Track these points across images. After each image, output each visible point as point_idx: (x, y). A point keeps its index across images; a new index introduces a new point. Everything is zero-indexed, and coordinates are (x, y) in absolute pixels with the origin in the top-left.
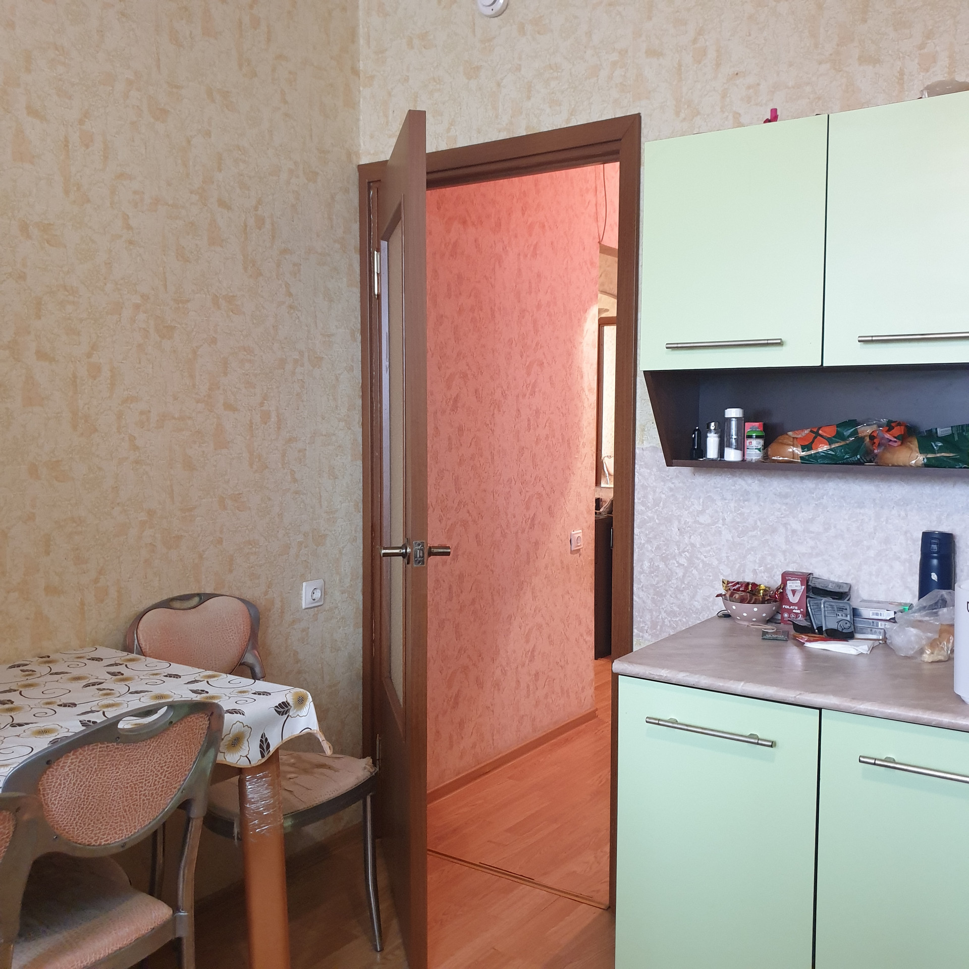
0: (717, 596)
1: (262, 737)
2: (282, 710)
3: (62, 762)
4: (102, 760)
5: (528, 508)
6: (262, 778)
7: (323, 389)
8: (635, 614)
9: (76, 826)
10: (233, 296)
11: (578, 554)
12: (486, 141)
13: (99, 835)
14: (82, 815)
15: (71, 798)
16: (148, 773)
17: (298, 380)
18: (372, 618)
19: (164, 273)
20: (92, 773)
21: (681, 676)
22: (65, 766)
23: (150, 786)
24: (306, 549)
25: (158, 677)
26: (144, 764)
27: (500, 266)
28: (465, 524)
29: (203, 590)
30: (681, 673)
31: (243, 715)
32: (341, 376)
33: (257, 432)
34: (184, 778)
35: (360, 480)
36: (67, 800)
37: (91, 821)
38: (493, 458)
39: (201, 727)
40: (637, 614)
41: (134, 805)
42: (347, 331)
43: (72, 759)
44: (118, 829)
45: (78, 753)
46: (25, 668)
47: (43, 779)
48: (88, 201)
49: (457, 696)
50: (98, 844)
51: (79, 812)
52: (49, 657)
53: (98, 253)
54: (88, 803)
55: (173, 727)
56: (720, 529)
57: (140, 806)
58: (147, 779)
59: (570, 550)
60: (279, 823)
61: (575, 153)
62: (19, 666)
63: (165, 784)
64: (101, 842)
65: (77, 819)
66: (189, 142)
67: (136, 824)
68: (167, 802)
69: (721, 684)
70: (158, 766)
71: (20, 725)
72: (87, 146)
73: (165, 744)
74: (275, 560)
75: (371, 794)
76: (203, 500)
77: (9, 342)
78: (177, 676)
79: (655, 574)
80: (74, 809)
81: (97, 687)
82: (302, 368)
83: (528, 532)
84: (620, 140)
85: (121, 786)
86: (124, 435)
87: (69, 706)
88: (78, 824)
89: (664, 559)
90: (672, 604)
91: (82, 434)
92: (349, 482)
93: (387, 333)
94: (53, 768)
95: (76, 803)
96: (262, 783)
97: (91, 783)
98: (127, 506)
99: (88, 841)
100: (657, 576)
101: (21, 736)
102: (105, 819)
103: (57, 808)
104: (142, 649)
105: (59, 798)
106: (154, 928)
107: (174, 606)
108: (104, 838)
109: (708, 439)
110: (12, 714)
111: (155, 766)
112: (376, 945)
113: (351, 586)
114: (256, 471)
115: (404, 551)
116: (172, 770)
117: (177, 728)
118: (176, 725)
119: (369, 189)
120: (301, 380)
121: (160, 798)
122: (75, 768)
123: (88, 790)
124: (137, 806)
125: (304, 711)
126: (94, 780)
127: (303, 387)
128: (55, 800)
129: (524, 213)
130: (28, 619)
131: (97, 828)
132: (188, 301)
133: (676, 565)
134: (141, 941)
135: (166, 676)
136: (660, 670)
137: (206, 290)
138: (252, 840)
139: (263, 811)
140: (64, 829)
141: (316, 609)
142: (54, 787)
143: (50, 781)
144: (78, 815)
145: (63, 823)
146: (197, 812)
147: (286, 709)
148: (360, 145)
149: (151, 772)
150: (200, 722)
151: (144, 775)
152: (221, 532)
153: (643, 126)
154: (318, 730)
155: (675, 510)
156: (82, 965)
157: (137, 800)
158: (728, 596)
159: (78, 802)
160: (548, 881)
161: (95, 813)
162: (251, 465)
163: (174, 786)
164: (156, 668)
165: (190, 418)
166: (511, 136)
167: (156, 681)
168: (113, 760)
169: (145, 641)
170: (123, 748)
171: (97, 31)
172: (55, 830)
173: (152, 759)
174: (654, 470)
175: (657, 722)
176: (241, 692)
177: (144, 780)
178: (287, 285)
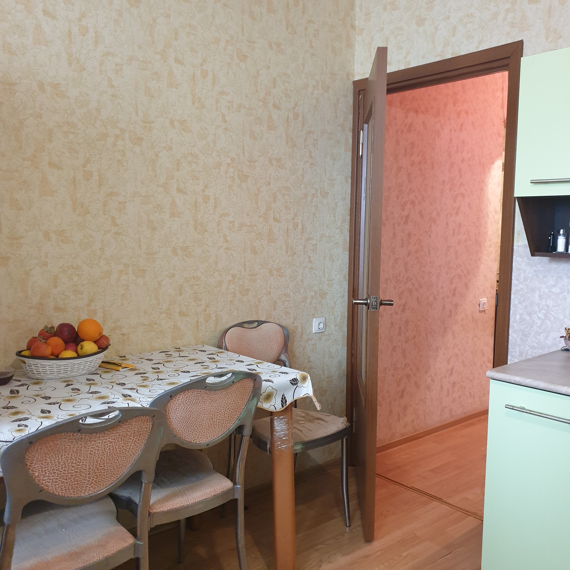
0: (561, 337)
1: (283, 396)
2: (294, 382)
3: (178, 397)
4: (197, 398)
5: (451, 283)
6: (283, 419)
7: (328, 211)
8: (510, 346)
9: (184, 431)
10: (280, 158)
11: (484, 313)
12: (428, 63)
13: (196, 438)
14: (187, 426)
15: (182, 416)
16: (221, 408)
17: (314, 205)
18: (352, 341)
19: (243, 146)
20: (193, 404)
21: (528, 381)
22: (179, 399)
23: (222, 415)
24: (316, 300)
25: (232, 361)
26: (219, 403)
27: (439, 137)
28: (410, 291)
29: (260, 318)
30: (528, 379)
31: (273, 383)
32: (338, 203)
33: (290, 234)
34: (240, 413)
35: (347, 262)
36: (180, 417)
37: (192, 430)
38: (429, 253)
39: (250, 386)
40: (511, 347)
41: (213, 424)
42: (343, 177)
43: (182, 396)
44: (205, 436)
45: (185, 393)
46: (167, 353)
47: (168, 405)
48: (204, 107)
49: (403, 391)
50: (195, 442)
51: (186, 424)
52: (180, 348)
53: (209, 136)
54: (190, 420)
55: (234, 385)
56: (565, 296)
57: (217, 425)
58: (221, 411)
59: (478, 310)
60: (291, 445)
61: (481, 67)
62: (164, 352)
63: (230, 415)
64: (196, 442)
65: (185, 428)
66: (258, 73)
67: (215, 434)
68: (232, 426)
69: (553, 387)
70: (227, 405)
71: (161, 380)
72: (204, 77)
73: (230, 393)
74: (298, 305)
75: (346, 437)
76: (261, 270)
77: (163, 183)
78: (242, 362)
79: (523, 323)
80: (183, 422)
81: (201, 364)
82: (317, 199)
83: (451, 298)
84: (509, 57)
85: (207, 413)
86: (221, 234)
87: (186, 372)
88: (185, 431)
89: (530, 314)
90: (533, 341)
91: (199, 233)
92: (341, 264)
93: (365, 178)
94: (173, 400)
95: (184, 419)
96: (283, 422)
97: (192, 410)
98: (222, 272)
99: (190, 440)
100: (524, 324)
101: (161, 385)
102: (199, 430)
103: (175, 421)
104: (227, 348)
105: (176, 416)
106: (223, 492)
107: (245, 327)
108: (198, 440)
109: (559, 240)
110: (158, 374)
111: (225, 405)
112: (346, 523)
113: (340, 322)
114: (290, 255)
115: (366, 302)
116: (233, 408)
117: (237, 385)
118: (236, 384)
119: (359, 94)
120: (316, 205)
121: (227, 422)
122: (184, 401)
123: (190, 413)
124: (215, 425)
125: (306, 385)
126: (194, 408)
127: (317, 209)
128: (174, 416)
129: (455, 105)
130: (170, 328)
131: (194, 434)
132: (256, 161)
133: (537, 318)
134: (217, 497)
135: (237, 361)
136: (515, 377)
137: (265, 155)
138: (276, 453)
139: (283, 437)
140: (178, 433)
141: (320, 334)
142: (173, 409)
143: (172, 406)
144: (185, 426)
145: (178, 429)
146: (247, 432)
147: (296, 382)
148: (354, 70)
149: (223, 407)
150: (249, 384)
151: (219, 409)
152: (270, 288)
153: (524, 47)
154: (313, 395)
155: (538, 284)
156: (187, 504)
157: (215, 422)
158: (567, 337)
159: (185, 419)
160: (450, 501)
161: (194, 426)
162: (287, 252)
163: (234, 417)
164: (232, 357)
165: (255, 226)
166: (443, 59)
167: (231, 363)
168: (203, 399)
169: (229, 343)
170: (208, 393)
171: (211, 15)
172: (174, 432)
173: (223, 400)
174: (525, 259)
175: (512, 408)
176: (273, 371)
177: (219, 412)
178: (310, 152)
